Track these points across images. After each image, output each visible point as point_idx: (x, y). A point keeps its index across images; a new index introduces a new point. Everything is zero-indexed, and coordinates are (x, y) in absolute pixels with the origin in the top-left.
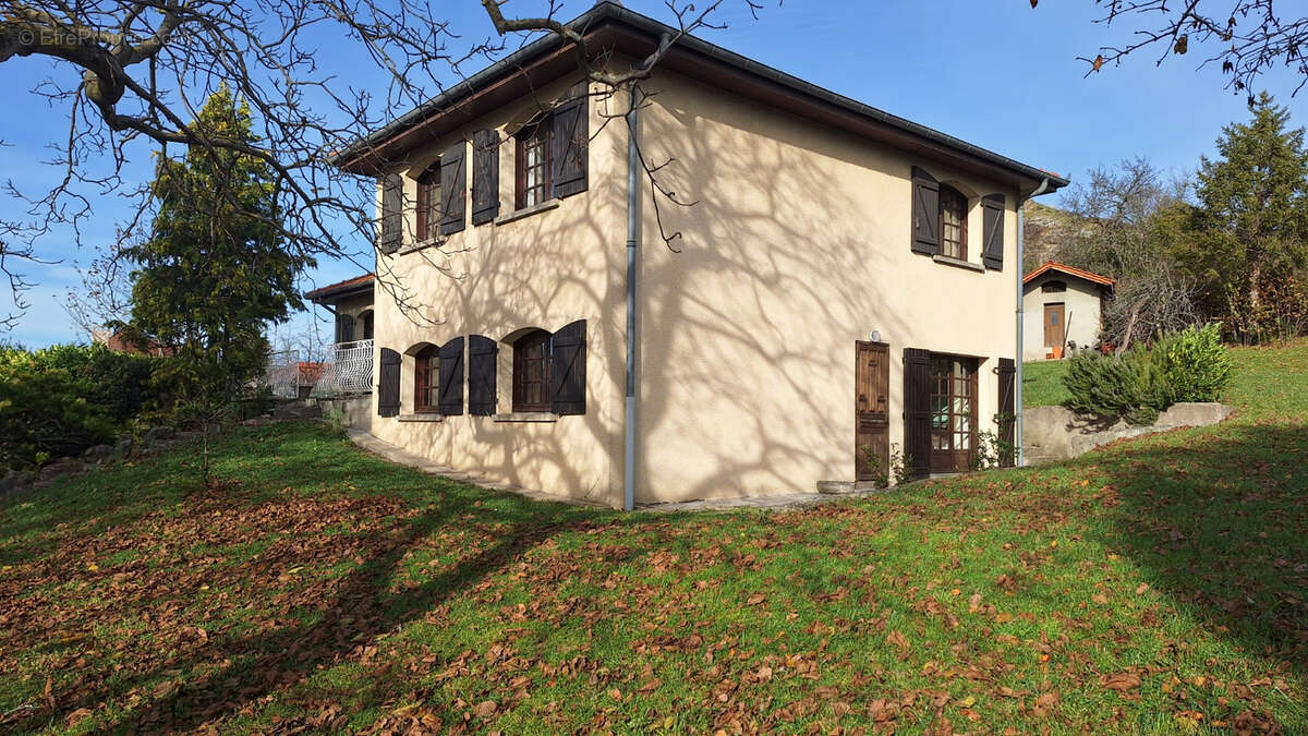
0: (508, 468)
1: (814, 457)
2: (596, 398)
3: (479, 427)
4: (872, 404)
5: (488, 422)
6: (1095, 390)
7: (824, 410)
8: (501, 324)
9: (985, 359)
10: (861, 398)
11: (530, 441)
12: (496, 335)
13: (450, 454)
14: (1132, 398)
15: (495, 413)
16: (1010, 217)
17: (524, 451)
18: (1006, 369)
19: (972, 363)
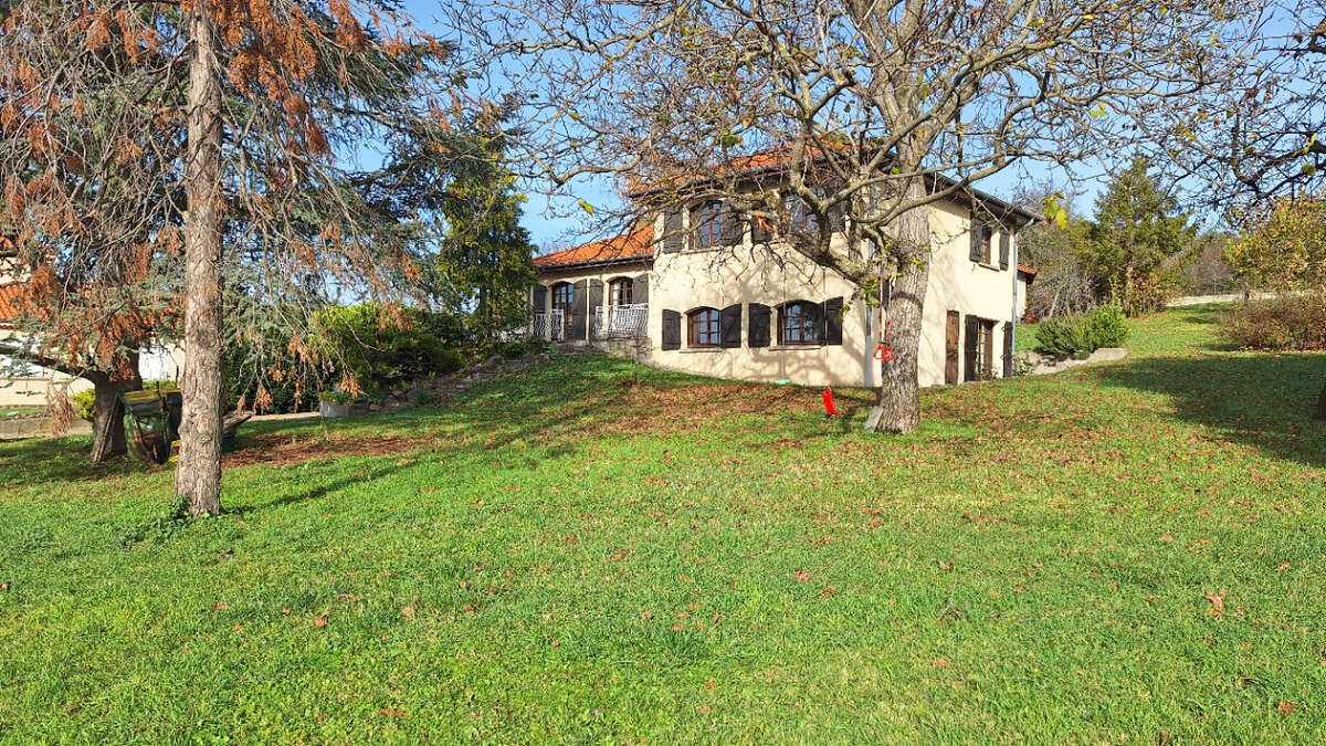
0: (781, 375)
1: (931, 374)
2: (851, 336)
3: (756, 354)
4: (952, 345)
5: (764, 351)
6: (1058, 340)
7: (935, 349)
8: (776, 298)
9: (997, 322)
10: (948, 342)
11: (799, 360)
12: (771, 304)
13: (731, 370)
14: (1076, 345)
15: (769, 345)
16: (1012, 239)
17: (796, 366)
18: (1008, 328)
19: (990, 324)
